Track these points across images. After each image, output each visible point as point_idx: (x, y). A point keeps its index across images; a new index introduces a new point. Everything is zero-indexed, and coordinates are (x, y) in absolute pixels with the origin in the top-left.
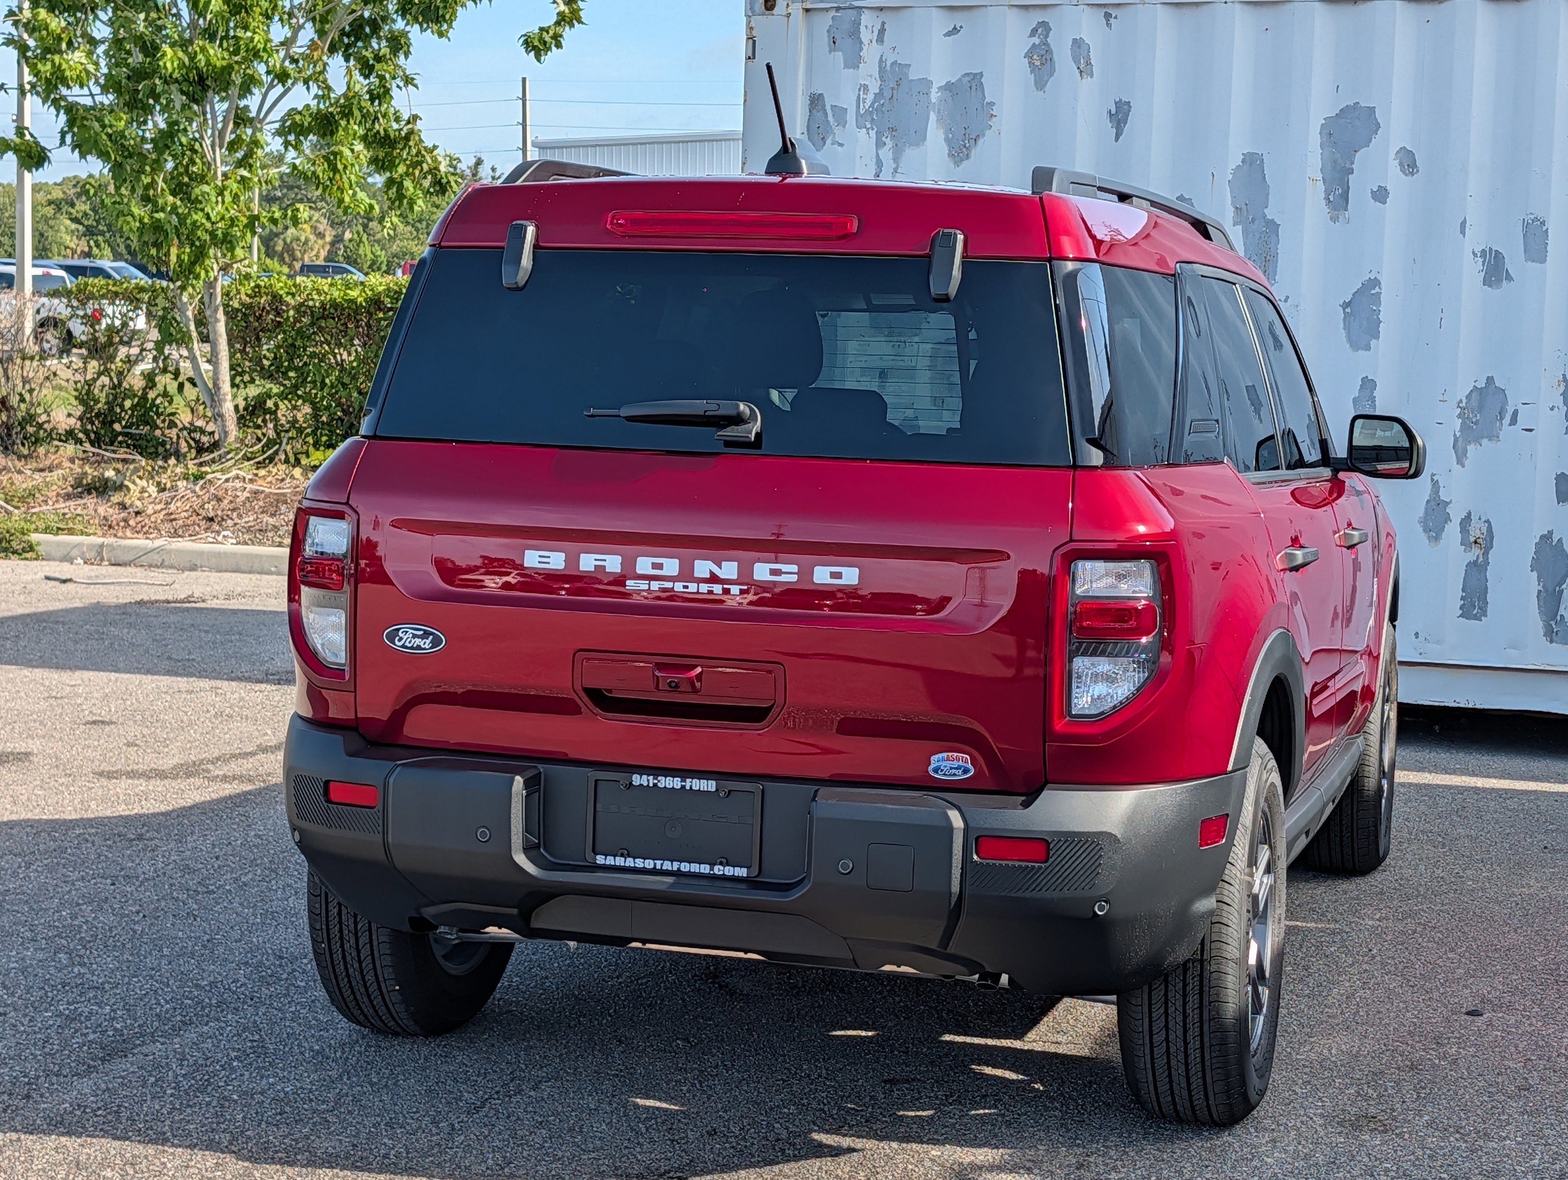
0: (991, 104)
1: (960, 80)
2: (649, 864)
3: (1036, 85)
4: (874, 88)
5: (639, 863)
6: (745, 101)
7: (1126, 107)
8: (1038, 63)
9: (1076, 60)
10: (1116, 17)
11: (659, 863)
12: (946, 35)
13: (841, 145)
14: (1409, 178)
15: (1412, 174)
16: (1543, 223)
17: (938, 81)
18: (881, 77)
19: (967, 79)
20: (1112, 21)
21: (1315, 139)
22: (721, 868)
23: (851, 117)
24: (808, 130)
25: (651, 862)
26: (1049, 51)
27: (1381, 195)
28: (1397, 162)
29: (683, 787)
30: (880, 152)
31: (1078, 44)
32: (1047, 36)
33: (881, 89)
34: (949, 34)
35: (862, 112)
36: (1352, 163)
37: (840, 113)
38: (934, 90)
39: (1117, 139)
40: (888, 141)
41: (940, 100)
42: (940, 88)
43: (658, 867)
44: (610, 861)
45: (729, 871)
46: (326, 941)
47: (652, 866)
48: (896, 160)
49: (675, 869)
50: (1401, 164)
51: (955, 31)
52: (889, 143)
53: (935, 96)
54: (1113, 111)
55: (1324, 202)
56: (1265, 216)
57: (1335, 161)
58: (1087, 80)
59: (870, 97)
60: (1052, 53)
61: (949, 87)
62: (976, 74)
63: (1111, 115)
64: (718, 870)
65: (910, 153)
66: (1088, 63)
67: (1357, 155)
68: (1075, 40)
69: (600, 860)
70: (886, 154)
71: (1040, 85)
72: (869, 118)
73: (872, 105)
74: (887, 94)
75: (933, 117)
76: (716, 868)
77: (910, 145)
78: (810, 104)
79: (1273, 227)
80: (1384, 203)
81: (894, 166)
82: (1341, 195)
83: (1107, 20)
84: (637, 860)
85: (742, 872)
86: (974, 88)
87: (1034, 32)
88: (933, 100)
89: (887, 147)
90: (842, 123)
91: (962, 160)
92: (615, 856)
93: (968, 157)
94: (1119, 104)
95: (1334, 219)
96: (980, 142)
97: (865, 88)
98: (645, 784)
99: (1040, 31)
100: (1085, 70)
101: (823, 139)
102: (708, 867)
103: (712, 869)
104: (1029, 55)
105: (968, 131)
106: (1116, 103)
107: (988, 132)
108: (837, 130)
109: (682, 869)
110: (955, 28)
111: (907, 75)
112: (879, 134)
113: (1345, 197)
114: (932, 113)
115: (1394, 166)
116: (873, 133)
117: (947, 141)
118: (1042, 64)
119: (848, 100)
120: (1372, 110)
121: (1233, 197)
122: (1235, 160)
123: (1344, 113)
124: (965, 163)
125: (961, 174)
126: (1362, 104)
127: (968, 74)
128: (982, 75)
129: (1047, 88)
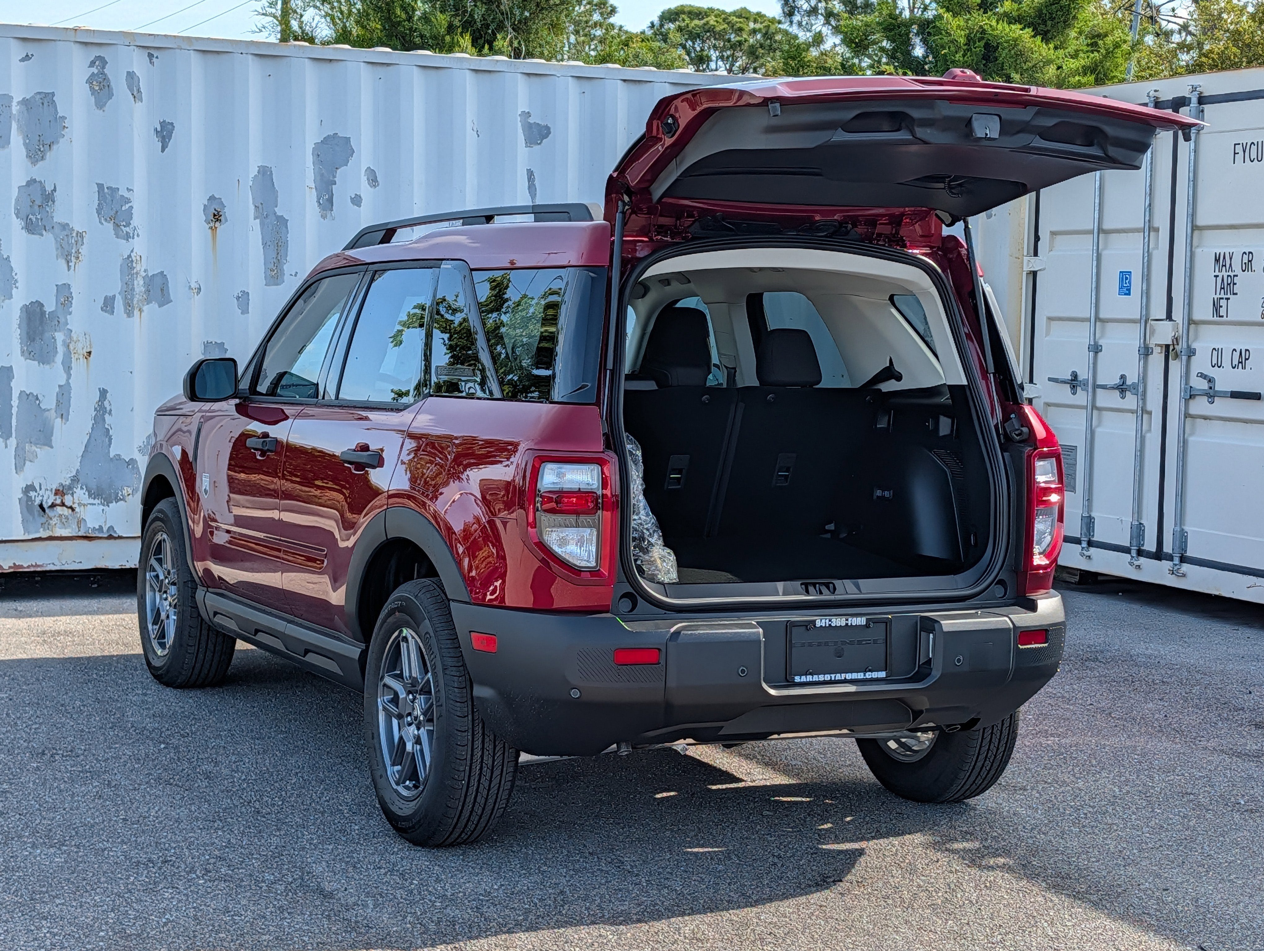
0: (64, 118)
1: (33, 97)
2: (827, 677)
3: (96, 105)
5: (821, 678)
7: (170, 127)
8: (97, 88)
9: (130, 88)
10: (157, 57)
11: (833, 676)
12: (20, 61)
14: (372, 190)
15: (375, 187)
17: (17, 97)
19: (38, 97)
20: (154, 60)
21: (308, 158)
22: (870, 673)
25: (829, 676)
26: (106, 78)
27: (357, 200)
28: (365, 178)
29: (847, 624)
31: (131, 76)
32: (103, 68)
34: (22, 60)
36: (335, 177)
38: (14, 104)
39: (163, 151)
41: (19, 112)
42: (18, 103)
43: (833, 679)
44: (804, 679)
45: (875, 675)
46: (466, 779)
47: (829, 679)
49: (843, 678)
50: (368, 179)
51: (27, 58)
53: (15, 109)
54: (159, 129)
55: (316, 204)
56: (275, 213)
57: (323, 175)
58: (139, 104)
60: (109, 80)
61: (25, 102)
62: (46, 94)
63: (158, 132)
64: (869, 675)
66: (139, 91)
67: (338, 171)
68: (128, 73)
69: (797, 679)
71: (100, 105)
75: (14, 126)
76: (867, 674)
79: (282, 222)
80: (360, 207)
82: (327, 200)
83: (150, 60)
84: (820, 676)
85: (882, 674)
86: (46, 104)
87: (92, 64)
88: (14, 112)
91: (37, 161)
92: (806, 675)
93: (43, 158)
94: (163, 124)
95: (324, 217)
96: (55, 147)
98: (824, 625)
99: (97, 63)
100: (137, 96)
102: (862, 674)
103: (865, 675)
104: (90, 81)
105: (42, 138)
106: (161, 123)
107: (61, 140)
109: (847, 678)
110: (27, 56)
113: (330, 201)
114: (13, 123)
115: (364, 179)
117: (25, 144)
118: (101, 89)
120: (348, 140)
121: (253, 199)
122: (253, 171)
123: (326, 140)
124: (40, 164)
125: (38, 172)
126: (340, 135)
127: (39, 93)
128: (53, 94)
129: (106, 108)
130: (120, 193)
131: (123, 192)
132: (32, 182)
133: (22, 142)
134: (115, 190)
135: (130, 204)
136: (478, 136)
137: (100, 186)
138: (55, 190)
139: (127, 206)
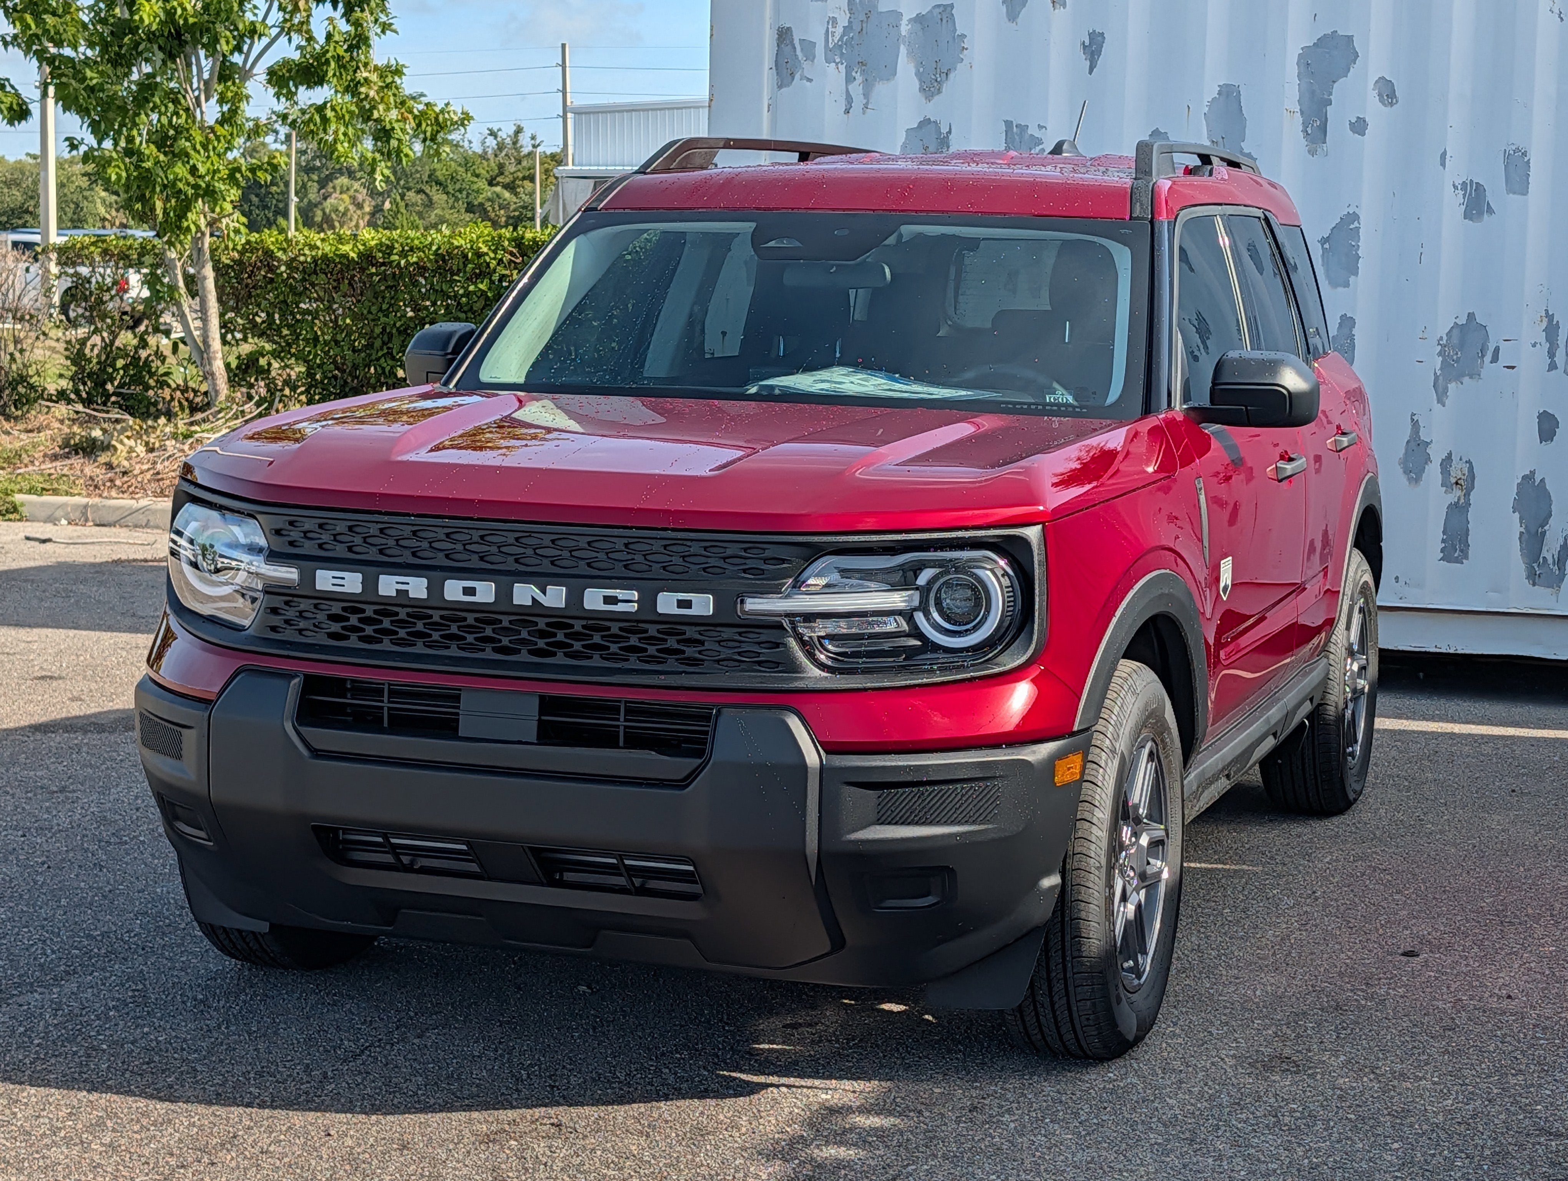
0: (963, 36)
1: (930, 12)
3: (1008, 16)
4: (843, 20)
6: (712, 35)
7: (1100, 38)
13: (810, 80)
14: (1388, 109)
15: (1391, 104)
16: (1525, 154)
17: (908, 14)
18: (850, 10)
19: (938, 10)
21: (1292, 69)
23: (820, 51)
24: (776, 65)
27: (1359, 126)
28: (1376, 92)
30: (850, 87)
33: (850, 22)
35: (831, 46)
36: (1331, 94)
37: (809, 47)
38: (904, 22)
39: (1090, 72)
40: (858, 76)
41: (910, 33)
42: (910, 20)
48: (866, 95)
50: (1380, 95)
52: (859, 78)
53: (905, 28)
54: (1087, 43)
55: (1302, 135)
56: (1241, 150)
57: (1313, 93)
58: (1061, 11)
59: (839, 30)
61: (919, 19)
62: (947, 6)
63: (1085, 47)
65: (881, 89)
67: (1335, 85)
70: (856, 89)
71: (1012, 16)
72: (838, 52)
73: (841, 39)
74: (857, 27)
75: (903, 50)
77: (881, 79)
78: (778, 39)
80: (1363, 134)
81: (865, 101)
82: (1319, 127)
86: (944, 21)
88: (904, 33)
89: (857, 82)
90: (810, 56)
91: (932, 95)
93: (939, 91)
94: (1092, 35)
95: (1312, 152)
96: (952, 76)
97: (834, 20)
101: (792, 75)
105: (939, 65)
106: (1089, 35)
107: (959, 66)
108: (806, 65)
111: (876, 7)
112: (849, 69)
113: (1323, 129)
114: (902, 47)
115: (1372, 96)
116: (842, 68)
117: (918, 74)
119: (817, 35)
120: (1350, 39)
121: (1209, 131)
122: (1211, 92)
123: (1321, 42)
124: (936, 98)
125: (933, 110)
126: (1340, 33)
127: (939, 6)
128: (952, 6)
129: (1019, 20)
130: (1030, 132)
131: (1033, 131)
132: (926, 123)
133: (914, 71)
134: (1023, 128)
135: (1041, 147)
136: (1562, 19)
137: (1008, 124)
138: (950, 132)
139: (1038, 149)
